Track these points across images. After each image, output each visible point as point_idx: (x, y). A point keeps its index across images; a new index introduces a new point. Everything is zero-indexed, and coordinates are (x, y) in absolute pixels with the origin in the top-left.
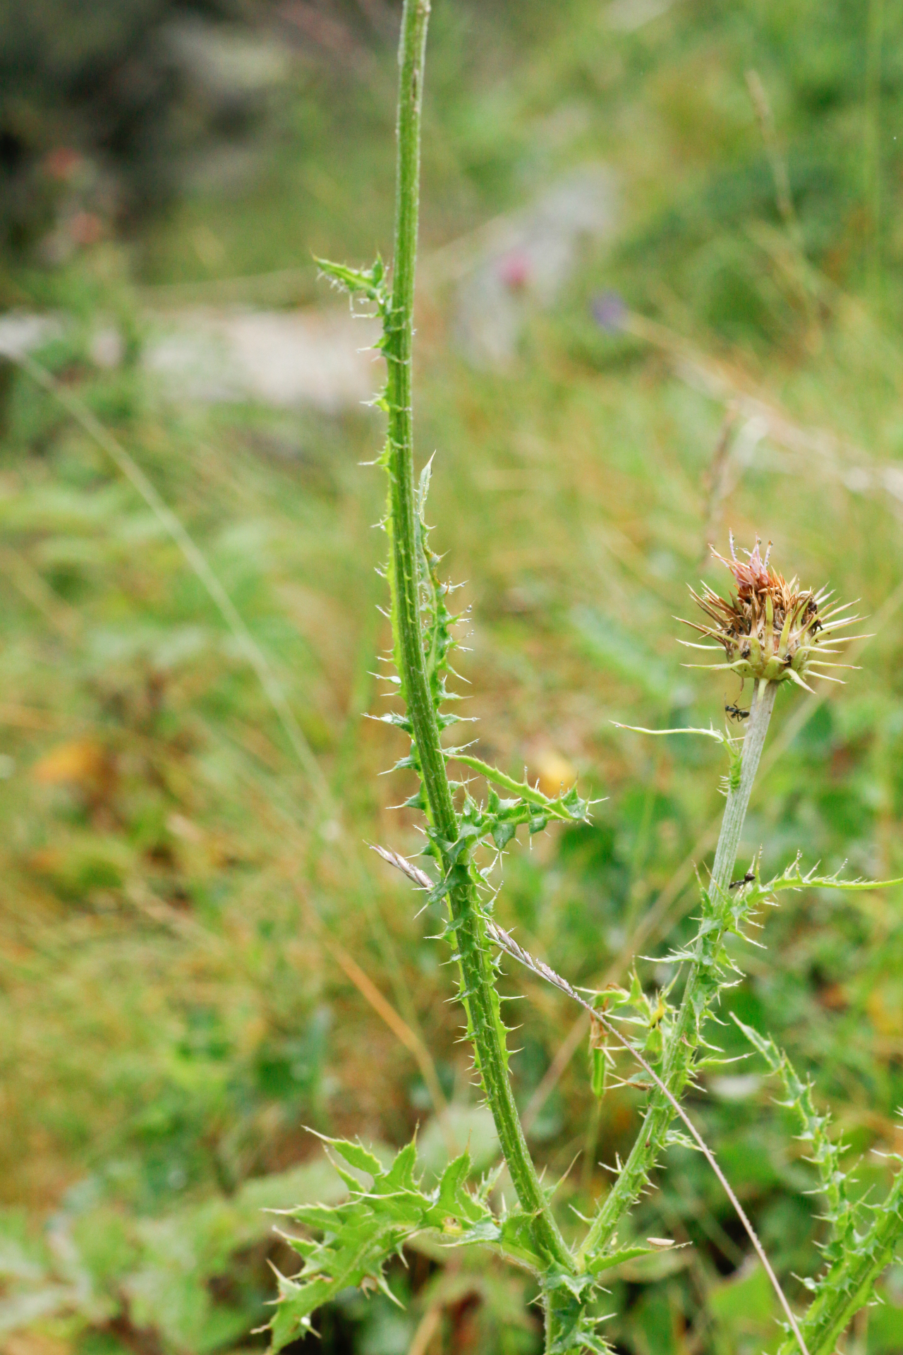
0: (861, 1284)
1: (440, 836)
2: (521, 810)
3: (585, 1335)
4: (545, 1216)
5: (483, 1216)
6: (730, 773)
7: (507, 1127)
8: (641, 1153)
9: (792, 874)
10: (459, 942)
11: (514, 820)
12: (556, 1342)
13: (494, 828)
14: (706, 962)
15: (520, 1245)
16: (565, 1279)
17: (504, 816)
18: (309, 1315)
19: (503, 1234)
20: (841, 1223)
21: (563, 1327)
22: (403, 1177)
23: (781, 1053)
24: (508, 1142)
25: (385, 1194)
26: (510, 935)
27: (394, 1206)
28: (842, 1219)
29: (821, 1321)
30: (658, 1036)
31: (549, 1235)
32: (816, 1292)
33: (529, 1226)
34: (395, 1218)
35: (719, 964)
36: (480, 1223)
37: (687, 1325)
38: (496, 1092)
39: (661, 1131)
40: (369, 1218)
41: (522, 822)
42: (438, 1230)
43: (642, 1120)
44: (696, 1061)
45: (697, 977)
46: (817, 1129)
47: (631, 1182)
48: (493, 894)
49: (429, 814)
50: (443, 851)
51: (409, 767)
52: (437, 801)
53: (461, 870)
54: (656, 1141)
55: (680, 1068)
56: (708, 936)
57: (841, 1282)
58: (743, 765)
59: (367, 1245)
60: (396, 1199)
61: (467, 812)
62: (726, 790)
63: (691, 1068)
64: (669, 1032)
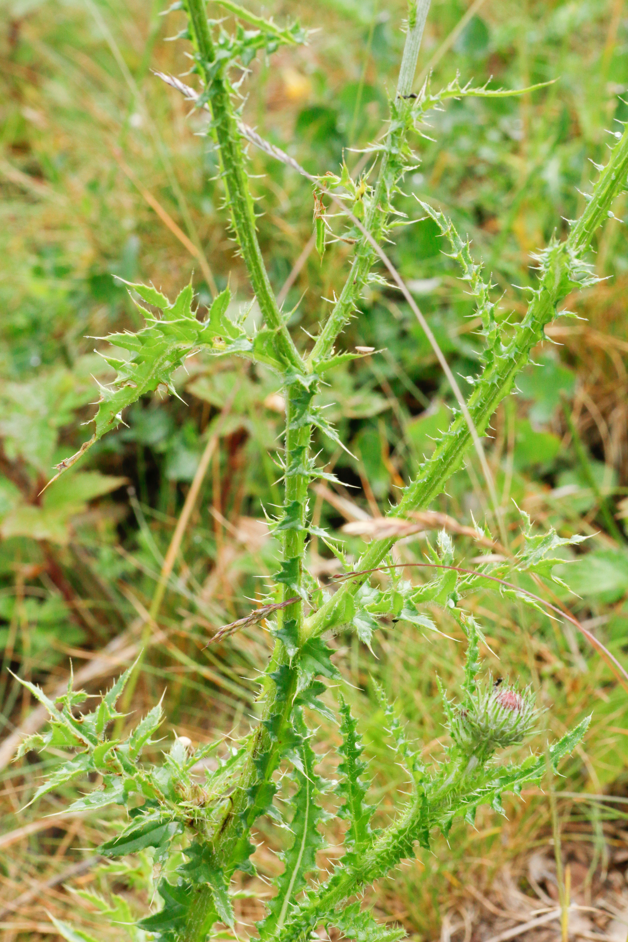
0: (506, 379)
1: (203, 59)
2: (260, 38)
3: (314, 417)
4: (283, 333)
5: (240, 335)
6: (409, 16)
7: (255, 270)
8: (351, 289)
9: (454, 87)
10: (219, 136)
11: (255, 45)
12: (293, 422)
13: (241, 51)
14: (394, 151)
15: (267, 354)
16: (298, 377)
17: (248, 43)
18: (120, 412)
19: (254, 346)
20: (491, 337)
21: (298, 411)
22: (183, 310)
23: (448, 220)
24: (257, 281)
25: (171, 320)
26: (255, 132)
27: (177, 330)
28: (492, 334)
29: (479, 405)
30: (361, 206)
31: (287, 346)
32: (475, 385)
33: (273, 340)
34: (179, 339)
35: (403, 153)
36: (238, 340)
37: (392, 450)
38: (247, 244)
39: (364, 273)
40: (160, 340)
41: (260, 47)
42: (209, 345)
43: (351, 265)
44: (388, 224)
45: (388, 163)
46: (474, 273)
47: (344, 309)
48: (241, 101)
49: (195, 44)
50: (206, 70)
51: (179, 9)
52: (200, 34)
53: (218, 83)
54: (361, 280)
55: (377, 227)
56: (395, 133)
57: (493, 378)
58: (418, 10)
59: (160, 360)
60: (179, 324)
61: (221, 41)
62: (406, 29)
63: (385, 228)
64: (368, 203)
